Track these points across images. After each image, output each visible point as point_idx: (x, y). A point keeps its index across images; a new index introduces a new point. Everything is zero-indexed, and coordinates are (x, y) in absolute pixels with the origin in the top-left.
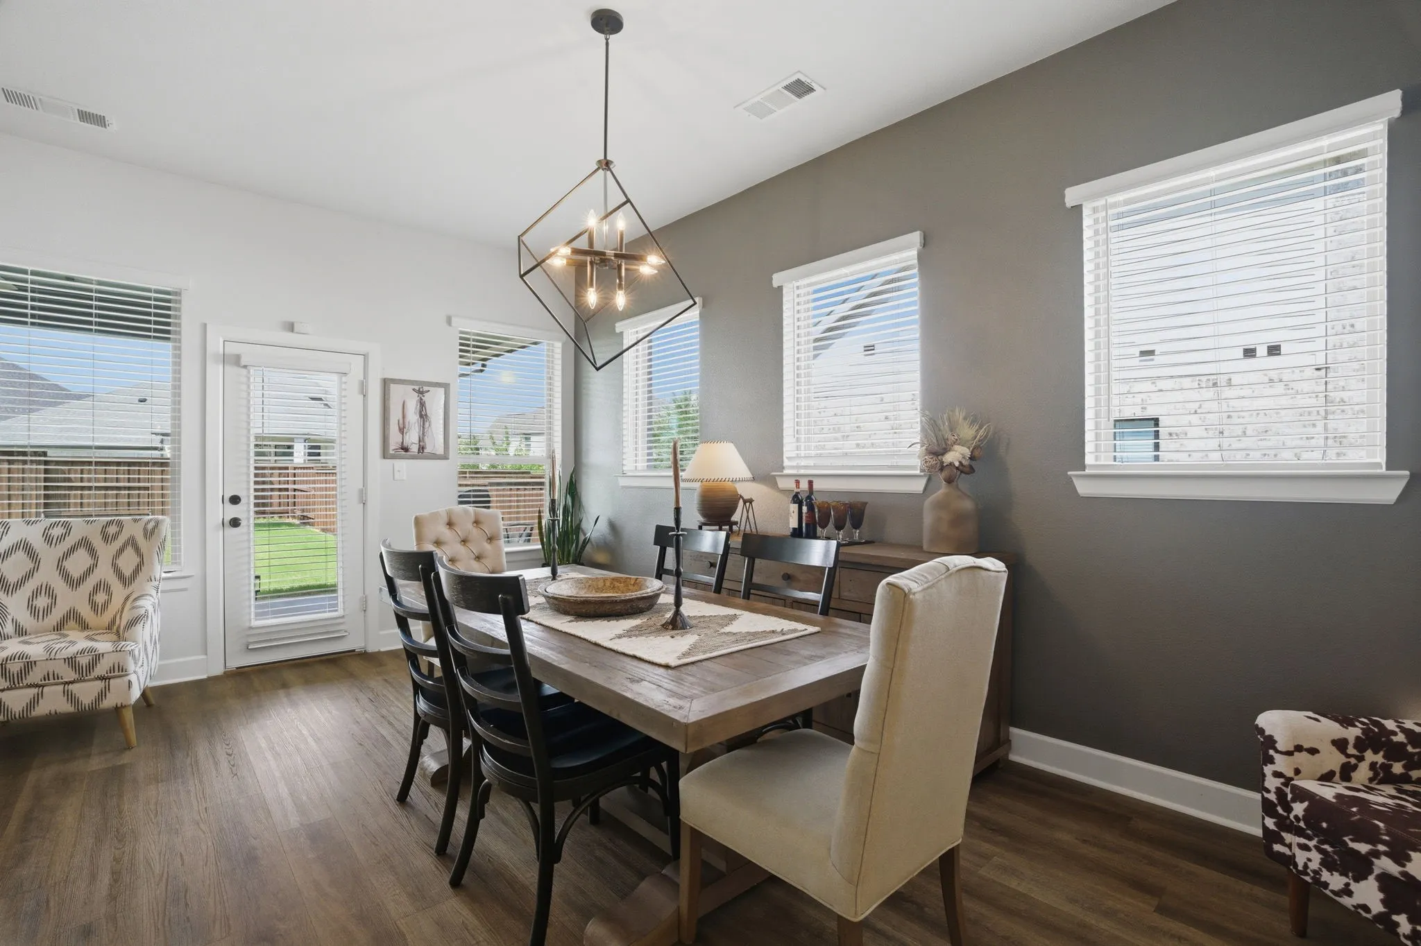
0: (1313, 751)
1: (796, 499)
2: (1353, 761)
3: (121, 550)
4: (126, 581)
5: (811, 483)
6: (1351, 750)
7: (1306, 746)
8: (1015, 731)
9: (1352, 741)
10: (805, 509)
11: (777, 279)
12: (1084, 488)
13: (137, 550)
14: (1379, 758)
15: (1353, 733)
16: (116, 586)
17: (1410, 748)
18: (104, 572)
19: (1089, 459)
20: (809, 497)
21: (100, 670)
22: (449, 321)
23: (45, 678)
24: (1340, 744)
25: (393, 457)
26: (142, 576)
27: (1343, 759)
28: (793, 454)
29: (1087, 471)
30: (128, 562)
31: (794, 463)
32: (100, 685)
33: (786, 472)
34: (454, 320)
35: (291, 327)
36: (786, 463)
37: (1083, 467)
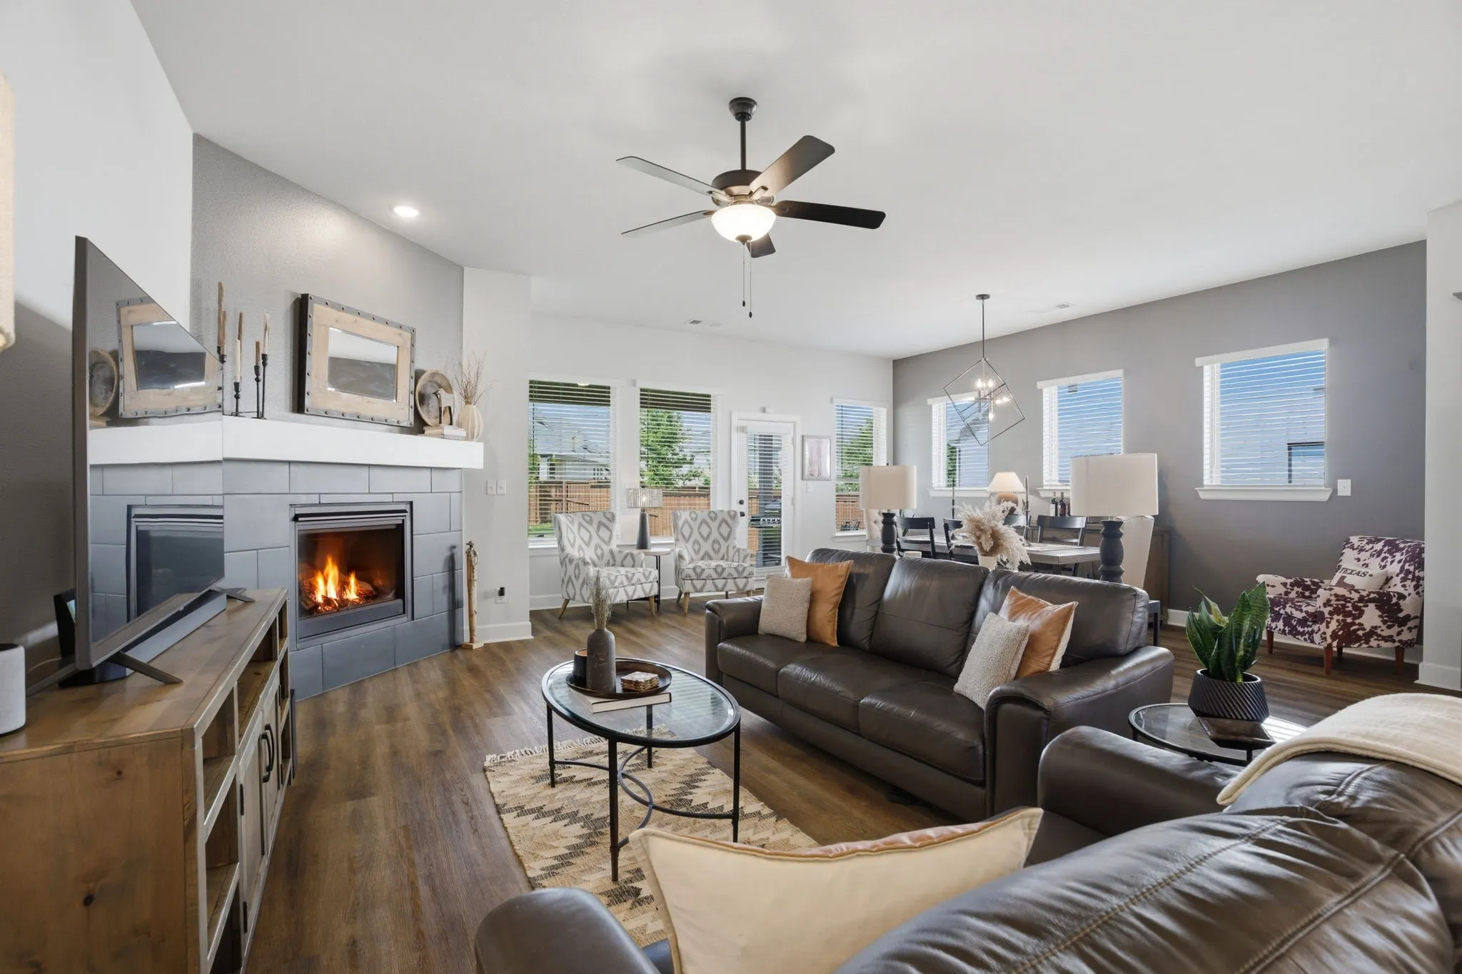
0: (1273, 586)
1: (1054, 501)
2: (1289, 590)
3: (720, 525)
4: (726, 539)
5: (1062, 493)
6: (1288, 586)
7: (1270, 584)
8: (1171, 611)
9: (1289, 584)
10: (1059, 507)
11: (1040, 385)
12: (1203, 496)
13: (727, 524)
14: (1300, 590)
15: (1289, 581)
16: (721, 541)
17: (1312, 587)
18: (715, 535)
19: (1206, 483)
20: (1061, 501)
21: (745, 574)
22: (832, 400)
23: (729, 575)
24: (1285, 585)
25: (808, 480)
26: (732, 536)
27: (1286, 590)
28: (1048, 479)
29: (1205, 488)
30: (725, 530)
31: (1048, 483)
32: (745, 580)
33: (1045, 488)
34: (835, 400)
35: (764, 410)
36: (1045, 483)
37: (1203, 486)
